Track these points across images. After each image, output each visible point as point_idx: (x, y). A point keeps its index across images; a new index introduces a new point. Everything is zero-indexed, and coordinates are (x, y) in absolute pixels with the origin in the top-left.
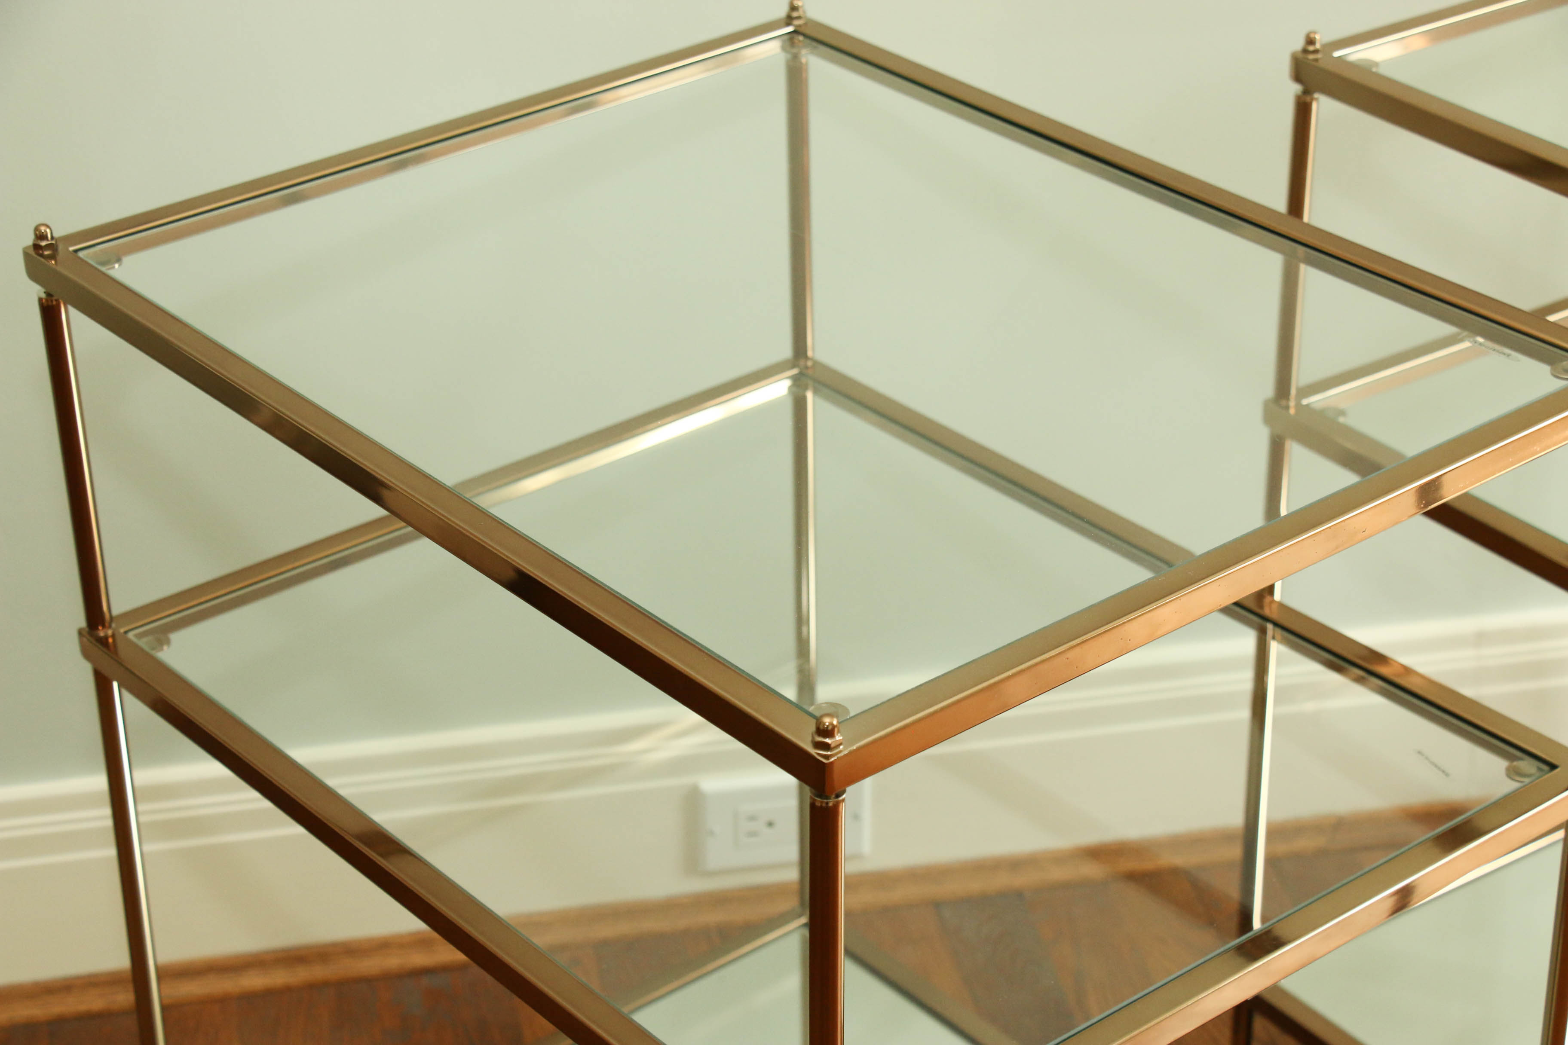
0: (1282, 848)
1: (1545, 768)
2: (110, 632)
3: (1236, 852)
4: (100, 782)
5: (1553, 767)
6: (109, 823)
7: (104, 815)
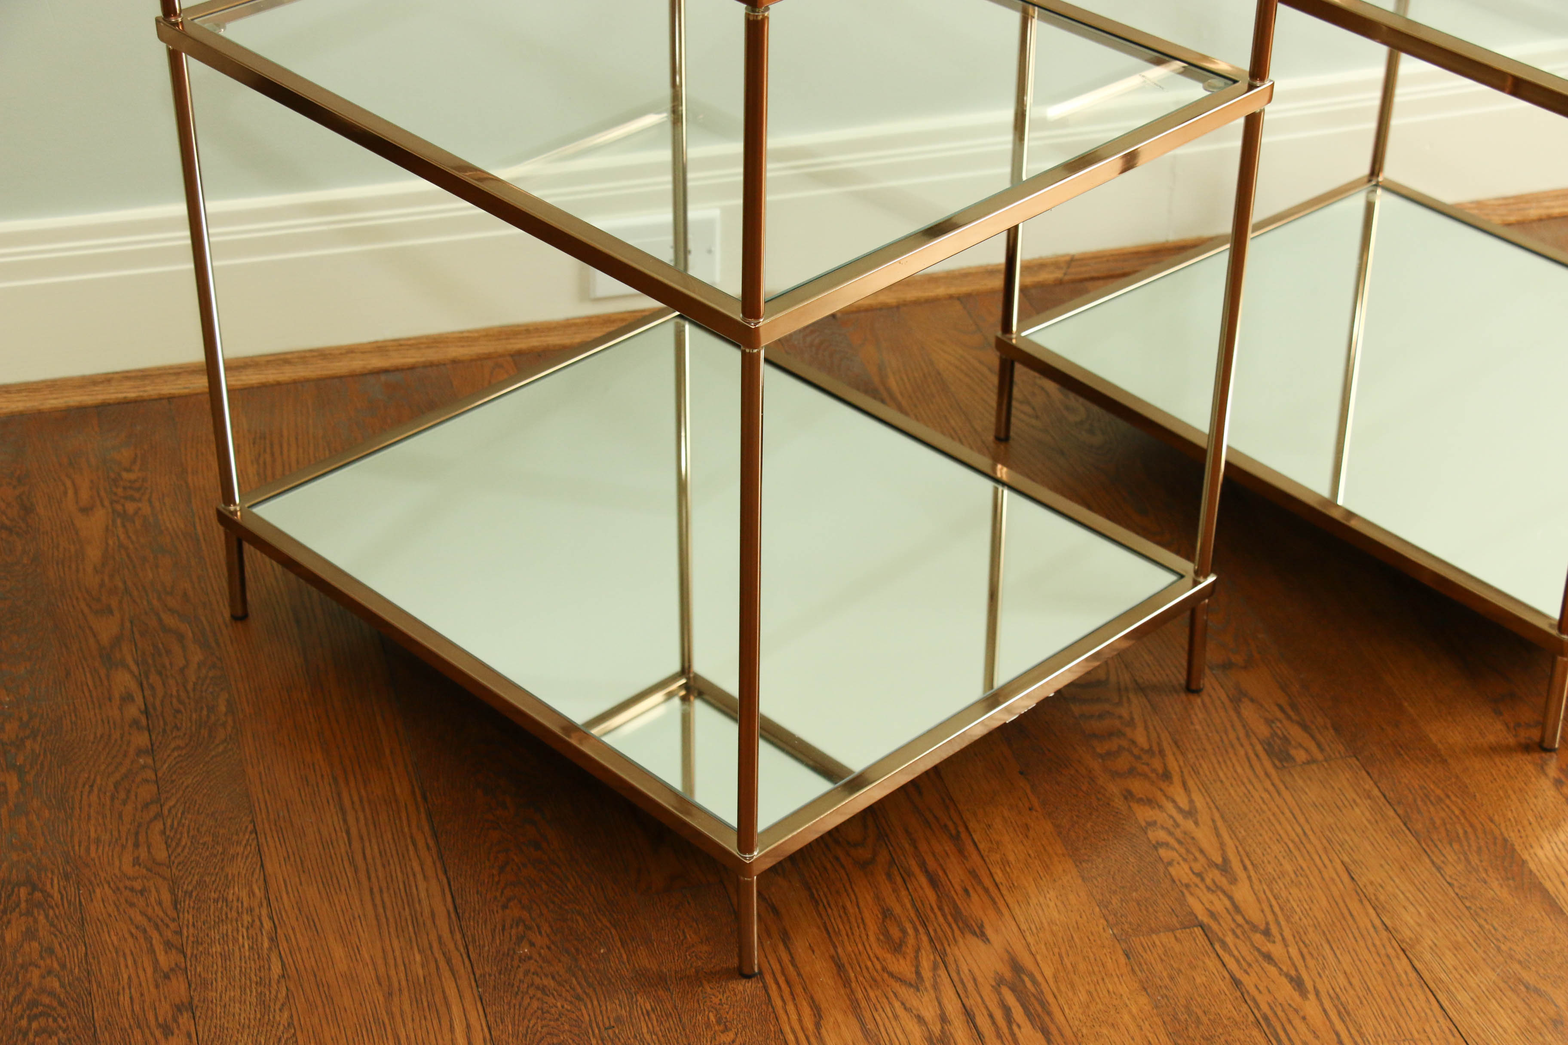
0: (1029, 280)
1: (1230, 82)
2: (180, 20)
3: (998, 282)
4: (181, 209)
5: (1235, 82)
6: (189, 242)
7: (184, 235)
